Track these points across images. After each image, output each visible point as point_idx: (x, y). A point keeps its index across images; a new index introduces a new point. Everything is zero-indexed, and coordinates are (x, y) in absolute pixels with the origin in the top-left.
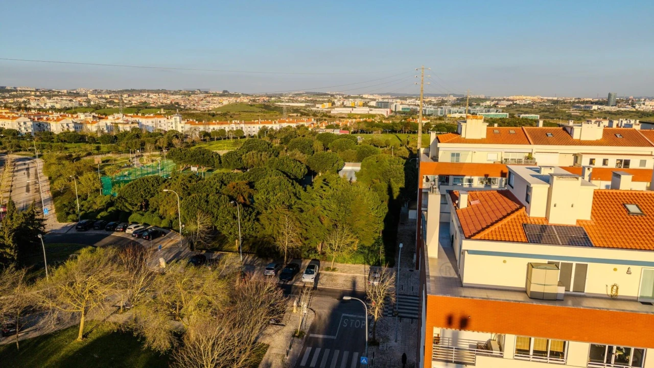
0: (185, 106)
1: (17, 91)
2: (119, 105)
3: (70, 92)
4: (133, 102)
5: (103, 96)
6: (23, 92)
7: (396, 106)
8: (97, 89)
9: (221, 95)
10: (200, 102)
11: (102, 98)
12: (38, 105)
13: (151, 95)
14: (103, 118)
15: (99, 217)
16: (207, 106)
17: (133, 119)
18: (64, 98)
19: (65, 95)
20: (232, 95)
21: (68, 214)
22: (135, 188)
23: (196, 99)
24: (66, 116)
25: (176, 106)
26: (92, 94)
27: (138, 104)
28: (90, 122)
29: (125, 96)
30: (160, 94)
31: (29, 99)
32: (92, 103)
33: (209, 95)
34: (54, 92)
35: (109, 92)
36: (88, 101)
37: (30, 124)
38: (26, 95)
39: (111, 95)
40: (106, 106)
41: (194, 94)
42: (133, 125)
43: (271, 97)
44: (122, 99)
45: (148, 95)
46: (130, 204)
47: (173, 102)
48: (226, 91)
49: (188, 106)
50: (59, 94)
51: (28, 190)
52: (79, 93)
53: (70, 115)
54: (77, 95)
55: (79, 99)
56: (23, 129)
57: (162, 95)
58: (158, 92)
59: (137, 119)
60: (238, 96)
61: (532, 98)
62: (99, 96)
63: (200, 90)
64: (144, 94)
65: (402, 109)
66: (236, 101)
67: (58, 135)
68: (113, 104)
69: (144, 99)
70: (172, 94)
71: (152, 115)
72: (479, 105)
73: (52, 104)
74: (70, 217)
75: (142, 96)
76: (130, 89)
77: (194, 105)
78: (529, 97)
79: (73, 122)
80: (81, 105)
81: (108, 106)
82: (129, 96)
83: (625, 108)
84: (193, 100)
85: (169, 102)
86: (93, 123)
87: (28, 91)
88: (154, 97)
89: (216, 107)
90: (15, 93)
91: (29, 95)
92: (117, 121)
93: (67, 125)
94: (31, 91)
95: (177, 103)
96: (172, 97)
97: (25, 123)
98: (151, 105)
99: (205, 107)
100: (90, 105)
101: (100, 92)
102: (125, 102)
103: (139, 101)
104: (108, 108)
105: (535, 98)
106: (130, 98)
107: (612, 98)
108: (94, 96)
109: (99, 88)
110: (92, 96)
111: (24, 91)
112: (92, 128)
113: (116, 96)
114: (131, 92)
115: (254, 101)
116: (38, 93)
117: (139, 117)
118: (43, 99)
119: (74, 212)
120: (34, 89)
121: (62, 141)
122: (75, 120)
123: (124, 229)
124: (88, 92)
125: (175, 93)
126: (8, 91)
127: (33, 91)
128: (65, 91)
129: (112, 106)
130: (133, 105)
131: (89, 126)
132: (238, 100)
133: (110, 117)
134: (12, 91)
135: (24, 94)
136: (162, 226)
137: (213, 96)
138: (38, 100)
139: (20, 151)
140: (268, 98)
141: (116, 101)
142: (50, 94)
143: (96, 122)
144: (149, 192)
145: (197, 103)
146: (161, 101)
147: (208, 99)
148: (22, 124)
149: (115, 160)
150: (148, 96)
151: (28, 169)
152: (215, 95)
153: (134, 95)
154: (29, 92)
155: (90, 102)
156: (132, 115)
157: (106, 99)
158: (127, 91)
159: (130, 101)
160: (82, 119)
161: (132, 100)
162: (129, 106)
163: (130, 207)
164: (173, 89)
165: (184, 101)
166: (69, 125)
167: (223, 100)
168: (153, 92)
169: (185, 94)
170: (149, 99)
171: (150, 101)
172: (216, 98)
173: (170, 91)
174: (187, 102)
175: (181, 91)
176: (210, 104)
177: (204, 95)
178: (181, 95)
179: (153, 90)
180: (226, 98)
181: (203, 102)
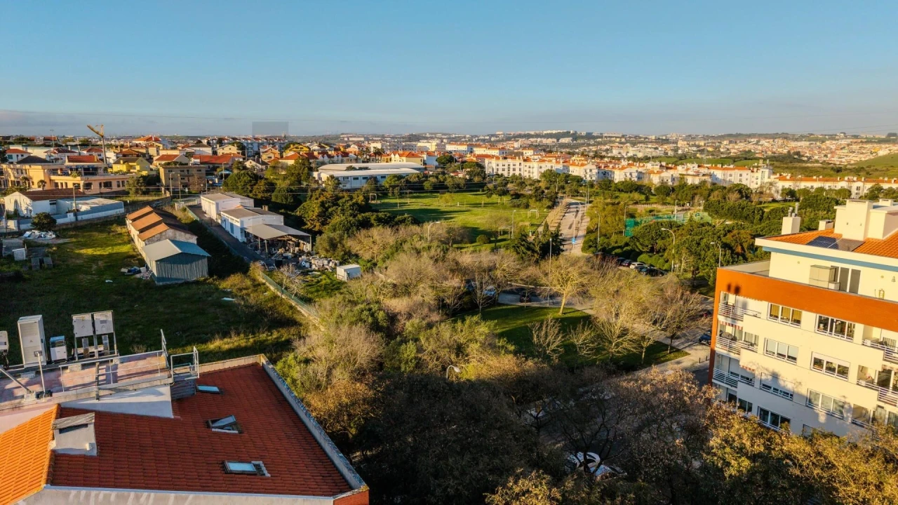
0: (809, 158)
1: (601, 137)
2: (712, 155)
3: (659, 139)
4: (733, 151)
5: (697, 143)
6: (608, 139)
8: (692, 134)
9: (881, 141)
10: (838, 152)
11: (694, 145)
12: (620, 153)
13: (763, 142)
14: (671, 168)
15: (613, 253)
16: (846, 158)
17: (708, 171)
18: (650, 146)
19: (651, 142)
21: (590, 247)
22: (648, 230)
23: (833, 147)
24: (633, 165)
25: (794, 157)
26: (684, 140)
27: (739, 153)
28: (656, 172)
29: (725, 142)
30: (776, 140)
31: (612, 147)
33: (859, 140)
34: (640, 138)
35: (706, 138)
36: (676, 150)
37: (595, 171)
38: (610, 142)
39: (706, 141)
41: (834, 139)
42: (703, 178)
44: (719, 147)
45: (758, 142)
46: (641, 244)
47: (792, 152)
48: (894, 135)
49: (816, 157)
50: (646, 141)
51: (570, 228)
52: (668, 140)
54: (667, 141)
55: (666, 146)
56: (588, 176)
57: (780, 141)
58: (774, 137)
62: (691, 143)
63: (844, 133)
64: (752, 140)
67: (616, 184)
69: (749, 147)
70: (796, 140)
71: (732, 166)
73: (635, 153)
74: (592, 249)
75: (749, 143)
76: (734, 133)
77: (826, 156)
79: (637, 171)
80: (667, 154)
81: (698, 155)
82: (731, 142)
84: (828, 148)
85: (785, 151)
87: (613, 137)
88: (766, 144)
89: (863, 159)
90: (600, 140)
91: (614, 142)
92: (686, 173)
93: (631, 174)
94: (616, 137)
95: (798, 153)
96: (793, 144)
97: (591, 170)
98: (757, 155)
99: (843, 160)
101: (693, 139)
102: (722, 150)
103: (741, 149)
106: (730, 146)
108: (686, 142)
109: (694, 134)
110: (683, 143)
111: (609, 137)
113: (713, 143)
114: (734, 138)
116: (623, 140)
117: (721, 168)
118: (627, 147)
119: (596, 247)
120: (620, 135)
121: (619, 190)
122: (641, 170)
123: (629, 266)
124: (680, 138)
125: (801, 138)
126: (594, 138)
127: (618, 137)
128: (653, 138)
130: (732, 154)
131: (652, 177)
134: (598, 137)
135: (610, 140)
136: (664, 268)
137: (865, 140)
138: (622, 147)
139: (577, 196)
141: (711, 149)
142: (635, 141)
143: (662, 172)
144: (660, 235)
145: (832, 152)
146: (774, 150)
147: (854, 147)
148: (588, 171)
149: (659, 211)
151: (578, 211)
152: (869, 141)
153: (738, 142)
154: (614, 139)
157: (699, 146)
158: (729, 136)
159: (728, 149)
160: (648, 168)
161: (733, 148)
162: (724, 156)
163: (640, 247)
164: (799, 132)
165: (812, 150)
166: (633, 174)
167: (881, 148)
168: (766, 136)
169: (816, 140)
170: (756, 147)
171: (757, 149)
172: (868, 146)
173: (794, 135)
174: (816, 152)
175: (812, 134)
176: (854, 155)
177: (849, 141)
178: (809, 141)
179: (767, 134)
180: (887, 146)
181: (843, 151)
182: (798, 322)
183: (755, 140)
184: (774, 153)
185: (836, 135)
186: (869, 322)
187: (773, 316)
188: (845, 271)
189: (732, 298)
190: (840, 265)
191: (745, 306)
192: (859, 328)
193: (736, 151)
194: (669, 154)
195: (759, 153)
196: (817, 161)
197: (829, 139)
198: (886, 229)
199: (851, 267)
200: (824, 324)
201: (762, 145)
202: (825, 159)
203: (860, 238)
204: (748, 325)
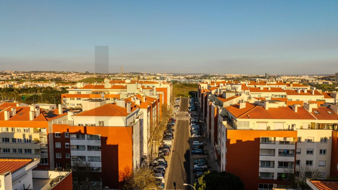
0: (64, 80)
2: (28, 79)
3: (2, 73)
5: (20, 74)
7: (168, 79)
9: (84, 74)
11: (19, 75)
13: (47, 74)
14: (21, 83)
16: (75, 79)
17: (34, 84)
20: (90, 74)
23: (71, 76)
25: (59, 79)
26: (14, 73)
27: (39, 78)
29: (32, 74)
32: (14, 78)
33: (78, 74)
35: (23, 72)
36: (12, 77)
39: (24, 74)
40: (21, 79)
41: (70, 73)
42: (34, 86)
43: (109, 75)
44: (30, 76)
47: (58, 78)
48: (88, 72)
49: (66, 79)
53: (7, 82)
54: (6, 74)
55: (7, 76)
57: (52, 74)
58: (50, 72)
59: (36, 84)
60: (92, 74)
61: (236, 75)
62: (18, 75)
63: (73, 72)
65: (171, 80)
66: (91, 77)
67: (3, 89)
68: (25, 79)
69: (42, 76)
70: (58, 74)
72: (210, 78)
75: (42, 74)
76: (35, 71)
77: (69, 79)
78: (235, 75)
80: (8, 79)
81: (22, 79)
82: (34, 74)
83: (272, 79)
84: (69, 76)
85: (56, 78)
86: (17, 85)
88: (48, 75)
89: (80, 80)
92: (27, 84)
93: (6, 86)
95: (60, 78)
96: (58, 75)
98: (46, 79)
100: (13, 79)
101: (18, 73)
102: (32, 77)
103: (39, 77)
104: (23, 80)
105: (238, 75)
106: (35, 76)
107: (267, 75)
108: (15, 74)
109: (18, 71)
110: (14, 74)
112: (17, 87)
113: (27, 74)
114: (36, 73)
115: (100, 77)
117: (37, 83)
122: (10, 84)
124: (12, 73)
125: (60, 73)
129: (25, 80)
130: (36, 79)
131: (15, 86)
132: (92, 76)
133: (24, 83)
137: (80, 74)
140: (107, 75)
141: (27, 77)
143: (18, 85)
145: (71, 78)
146: (52, 77)
147: (77, 76)
150: (45, 75)
152: (81, 74)
153: (37, 74)
155: (13, 78)
156: (34, 82)
157: (21, 76)
158: (33, 72)
159: (34, 77)
160: (12, 83)
161: (36, 77)
162: (34, 79)
164: (59, 71)
165: (64, 77)
166: (7, 86)
167: (84, 76)
168: (48, 72)
169: (65, 73)
170: (45, 76)
171: (46, 77)
172: (81, 76)
173: (57, 72)
174: (66, 77)
175: (63, 72)
176: (77, 78)
177: (75, 74)
178: (63, 74)
179: (48, 71)
180: (86, 75)
181: (74, 77)
182: (74, 99)
183: (44, 73)
184: (52, 78)
185: (71, 72)
186: (83, 97)
187: (71, 99)
188: (79, 92)
189: (64, 99)
190: (78, 91)
191: (66, 99)
192: (82, 98)
193: (38, 77)
194: (9, 79)
195: (47, 78)
196: (66, 81)
197: (69, 73)
198: (83, 86)
199: (80, 91)
200: (77, 99)
201: (47, 75)
202: (69, 80)
203: (80, 87)
204: (67, 102)
